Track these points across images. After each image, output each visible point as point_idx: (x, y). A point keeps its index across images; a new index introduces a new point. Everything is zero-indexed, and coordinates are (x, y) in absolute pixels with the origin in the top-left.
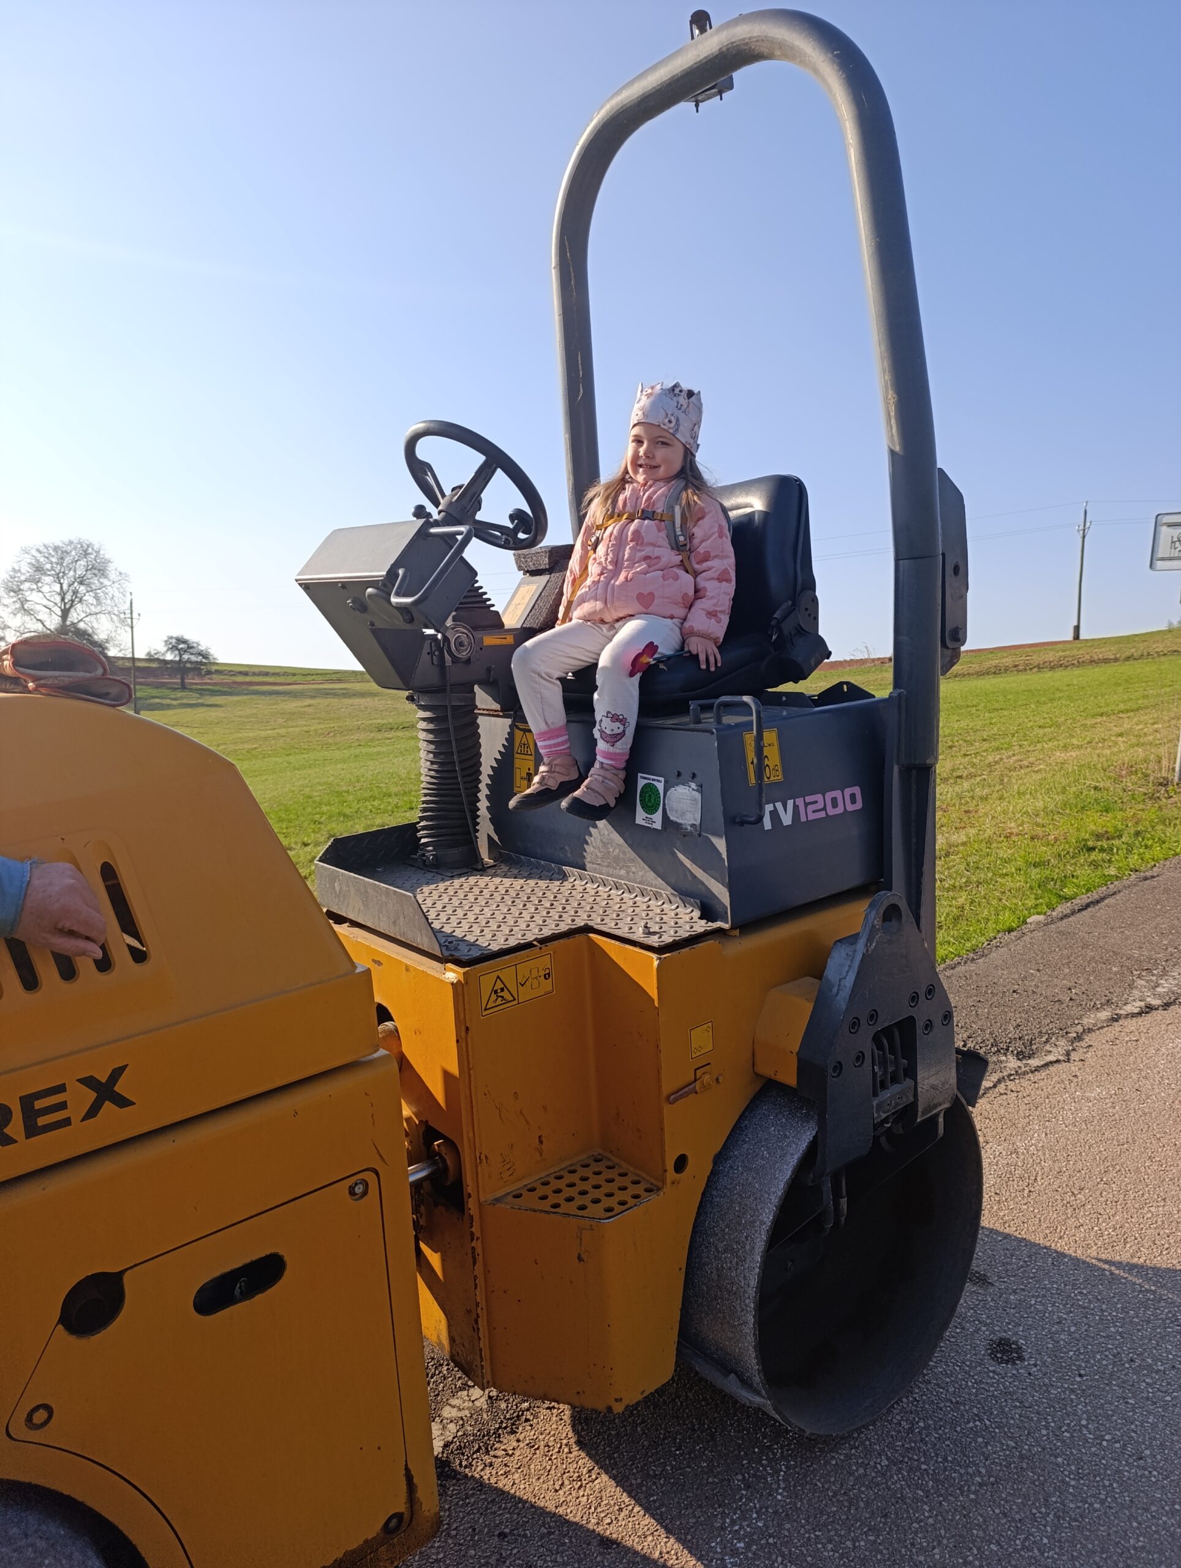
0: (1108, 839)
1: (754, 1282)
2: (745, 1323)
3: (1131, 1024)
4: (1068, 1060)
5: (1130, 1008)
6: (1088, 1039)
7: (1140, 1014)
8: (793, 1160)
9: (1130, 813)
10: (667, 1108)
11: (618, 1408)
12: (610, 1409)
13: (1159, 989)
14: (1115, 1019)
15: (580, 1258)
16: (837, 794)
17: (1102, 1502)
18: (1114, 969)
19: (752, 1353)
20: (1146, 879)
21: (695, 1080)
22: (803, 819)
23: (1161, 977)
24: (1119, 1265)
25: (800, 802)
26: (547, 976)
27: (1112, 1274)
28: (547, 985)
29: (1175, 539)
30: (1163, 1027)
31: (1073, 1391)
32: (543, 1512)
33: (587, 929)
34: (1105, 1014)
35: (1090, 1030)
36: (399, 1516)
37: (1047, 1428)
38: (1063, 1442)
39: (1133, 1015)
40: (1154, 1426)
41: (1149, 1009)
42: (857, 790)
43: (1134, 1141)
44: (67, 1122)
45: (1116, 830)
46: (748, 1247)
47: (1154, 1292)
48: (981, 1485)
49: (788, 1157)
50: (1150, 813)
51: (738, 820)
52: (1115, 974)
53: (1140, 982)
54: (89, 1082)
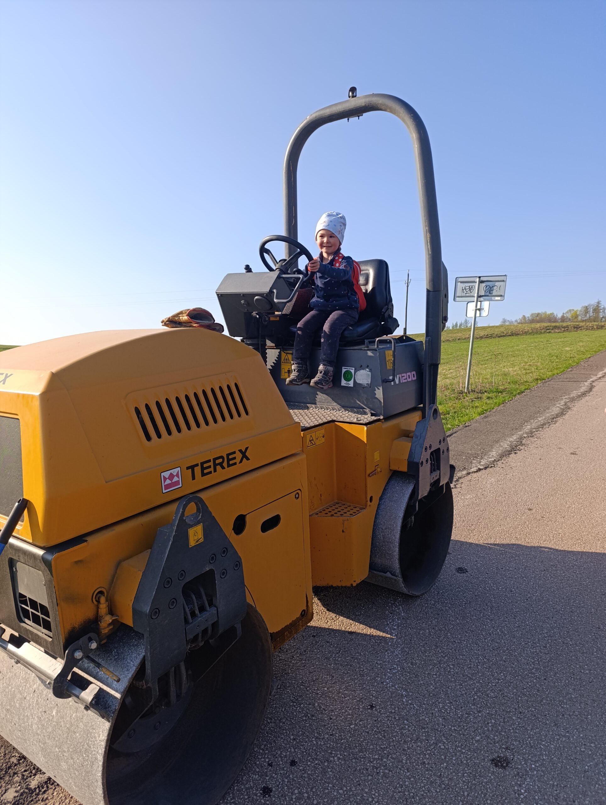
0: (444, 415)
1: (398, 536)
2: (395, 551)
3: (475, 475)
4: (456, 488)
5: (473, 470)
6: (461, 481)
7: (477, 471)
8: (407, 496)
9: (450, 404)
10: (369, 479)
11: (355, 584)
12: (352, 585)
13: (482, 463)
14: (468, 474)
15: (343, 531)
16: (409, 374)
17: (503, 603)
18: (464, 458)
19: (397, 561)
20: (466, 427)
21: (375, 470)
22: (401, 382)
23: (481, 459)
24: (491, 544)
25: (400, 375)
26: (323, 437)
27: (489, 547)
28: (323, 440)
29: (464, 288)
30: (486, 475)
31: (486, 578)
32: (325, 629)
33: (333, 421)
34: (465, 472)
35: (461, 478)
36: (304, 610)
37: (481, 588)
38: (487, 591)
39: (475, 472)
40: (513, 584)
41: (480, 470)
42: (414, 373)
43: (486, 510)
44: (235, 464)
45: (447, 411)
46: (395, 526)
47: (504, 550)
48: (465, 604)
49: (405, 495)
50: (458, 405)
51: (385, 381)
52: (464, 459)
53: (474, 461)
54: (240, 451)
